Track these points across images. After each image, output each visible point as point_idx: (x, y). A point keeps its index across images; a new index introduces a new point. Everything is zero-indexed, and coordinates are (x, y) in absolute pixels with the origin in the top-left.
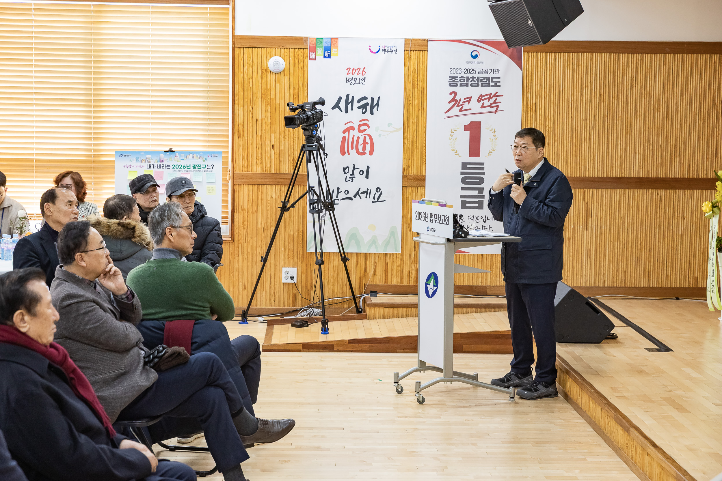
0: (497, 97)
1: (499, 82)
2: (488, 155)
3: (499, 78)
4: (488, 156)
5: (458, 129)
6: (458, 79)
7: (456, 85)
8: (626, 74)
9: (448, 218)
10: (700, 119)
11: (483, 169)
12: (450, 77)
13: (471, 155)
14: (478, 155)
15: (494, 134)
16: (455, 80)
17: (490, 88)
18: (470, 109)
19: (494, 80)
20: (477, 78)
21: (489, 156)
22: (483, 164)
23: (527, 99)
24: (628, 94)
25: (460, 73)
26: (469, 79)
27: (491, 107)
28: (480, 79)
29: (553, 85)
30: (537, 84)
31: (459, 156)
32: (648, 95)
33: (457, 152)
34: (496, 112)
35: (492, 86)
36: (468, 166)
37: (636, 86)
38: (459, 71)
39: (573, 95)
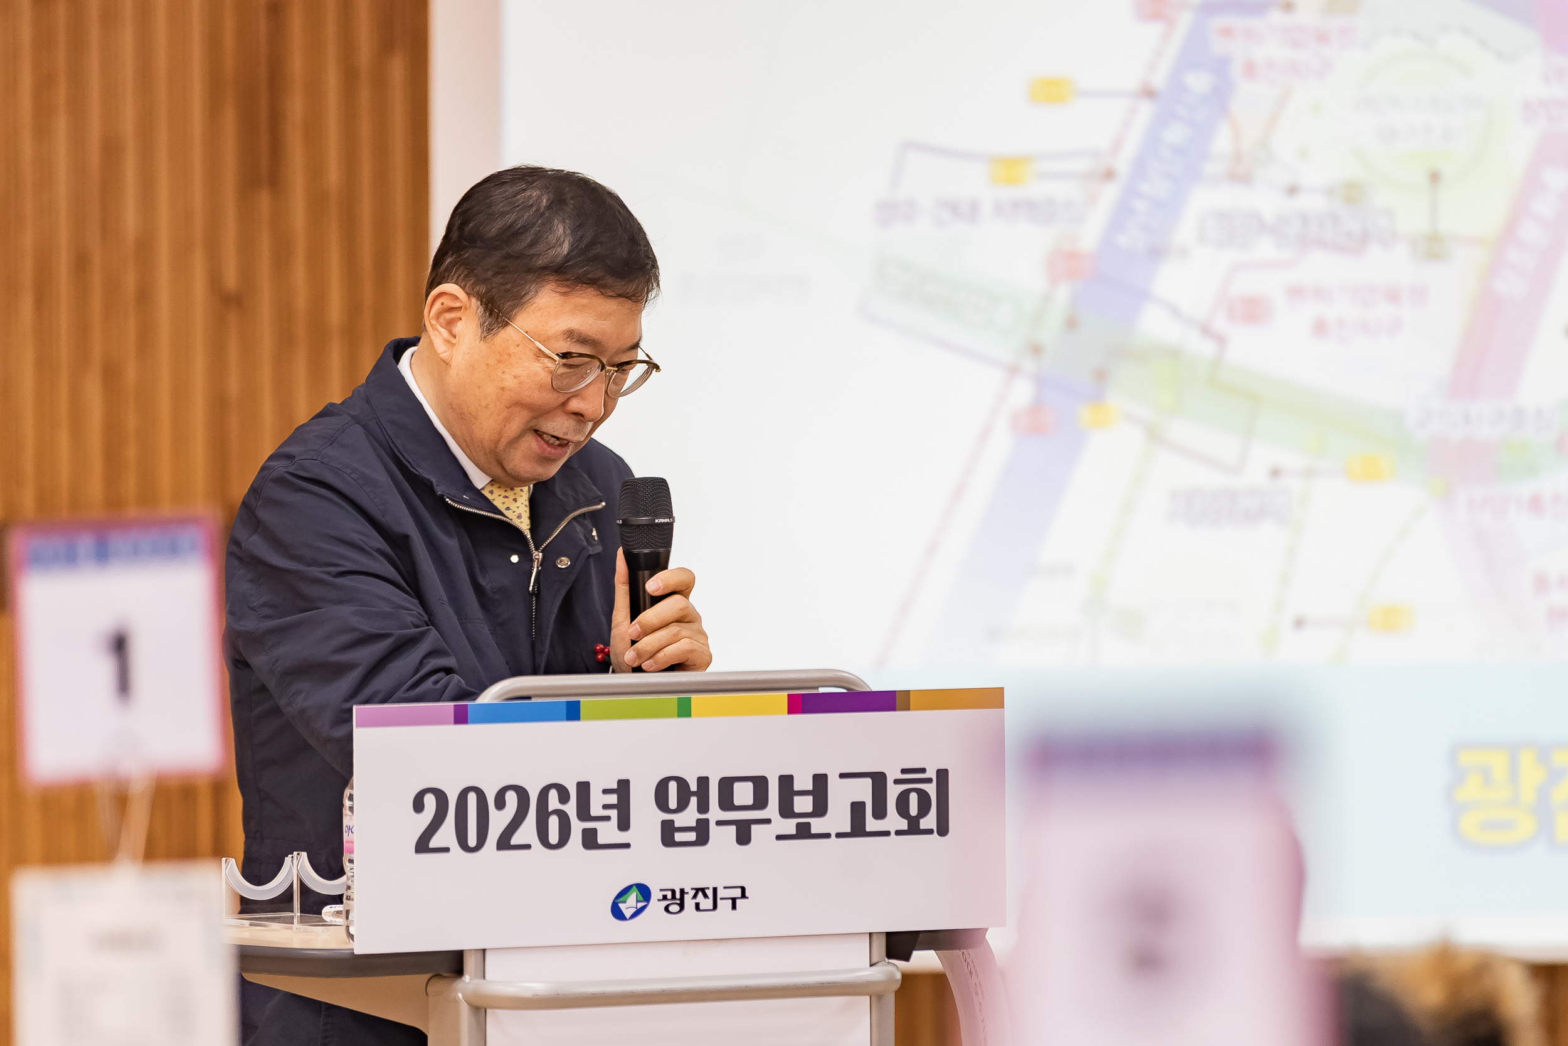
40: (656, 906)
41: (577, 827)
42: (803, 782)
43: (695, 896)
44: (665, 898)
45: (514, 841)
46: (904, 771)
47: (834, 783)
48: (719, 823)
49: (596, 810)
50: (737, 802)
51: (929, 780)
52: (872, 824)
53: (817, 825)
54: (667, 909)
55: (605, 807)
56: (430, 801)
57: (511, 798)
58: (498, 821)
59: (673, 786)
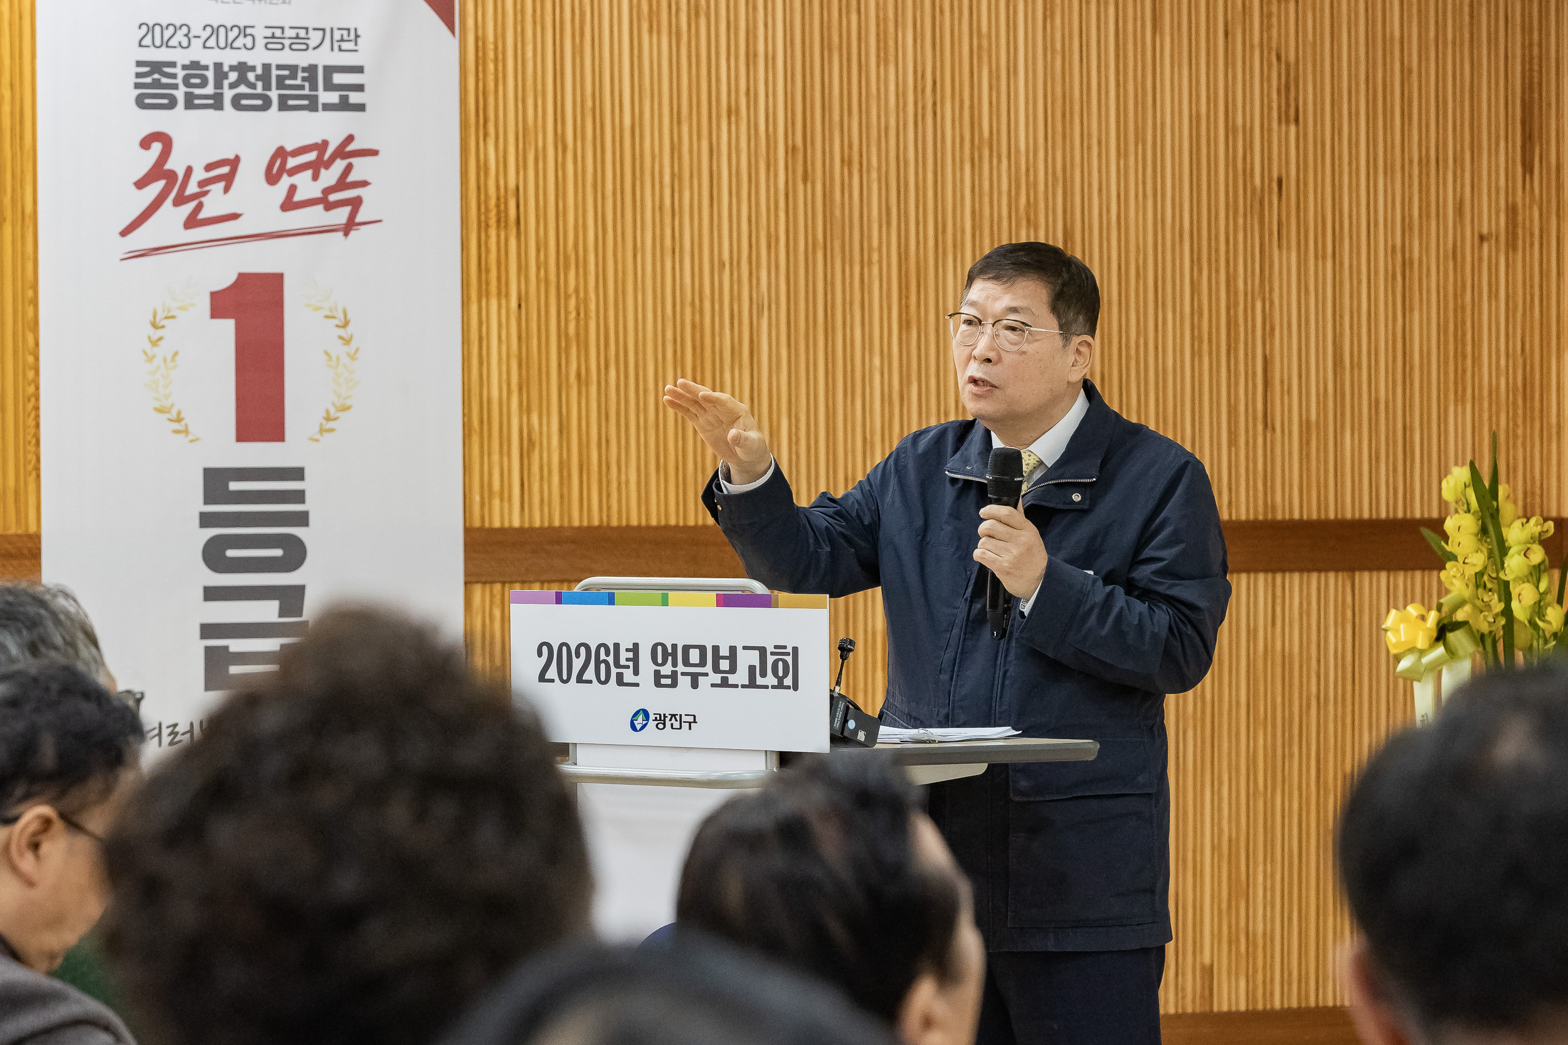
0: (354, 160)
1: (360, 88)
2: (322, 431)
3: (359, 70)
4: (318, 436)
5: (183, 308)
6: (174, 76)
7: (165, 101)
8: (892, 58)
9: (789, 659)
10: (1196, 261)
11: (299, 497)
12: (139, 64)
13: (245, 433)
14: (275, 433)
15: (341, 332)
16: (164, 80)
17: (321, 116)
18: (235, 216)
19: (338, 78)
20: (259, 71)
21: (325, 434)
22: (298, 474)
23: (482, 168)
24: (905, 148)
25: (185, 43)
26: (226, 76)
27: (330, 206)
28: (275, 73)
29: (589, 103)
30: (524, 101)
31: (191, 437)
32: (986, 152)
33: (179, 420)
34: (349, 227)
35: (328, 107)
36: (234, 486)
37: (935, 113)
38: (180, 37)
39: (675, 148)
40: (652, 724)
41: (614, 671)
42: (725, 652)
43: (671, 720)
44: (656, 719)
45: (584, 678)
46: (776, 647)
47: (740, 653)
48: (683, 674)
49: (623, 662)
50: (692, 662)
51: (788, 654)
52: (760, 681)
53: (732, 680)
54: (657, 726)
55: (628, 660)
56: (545, 649)
57: (583, 650)
58: (578, 664)
59: (660, 648)
